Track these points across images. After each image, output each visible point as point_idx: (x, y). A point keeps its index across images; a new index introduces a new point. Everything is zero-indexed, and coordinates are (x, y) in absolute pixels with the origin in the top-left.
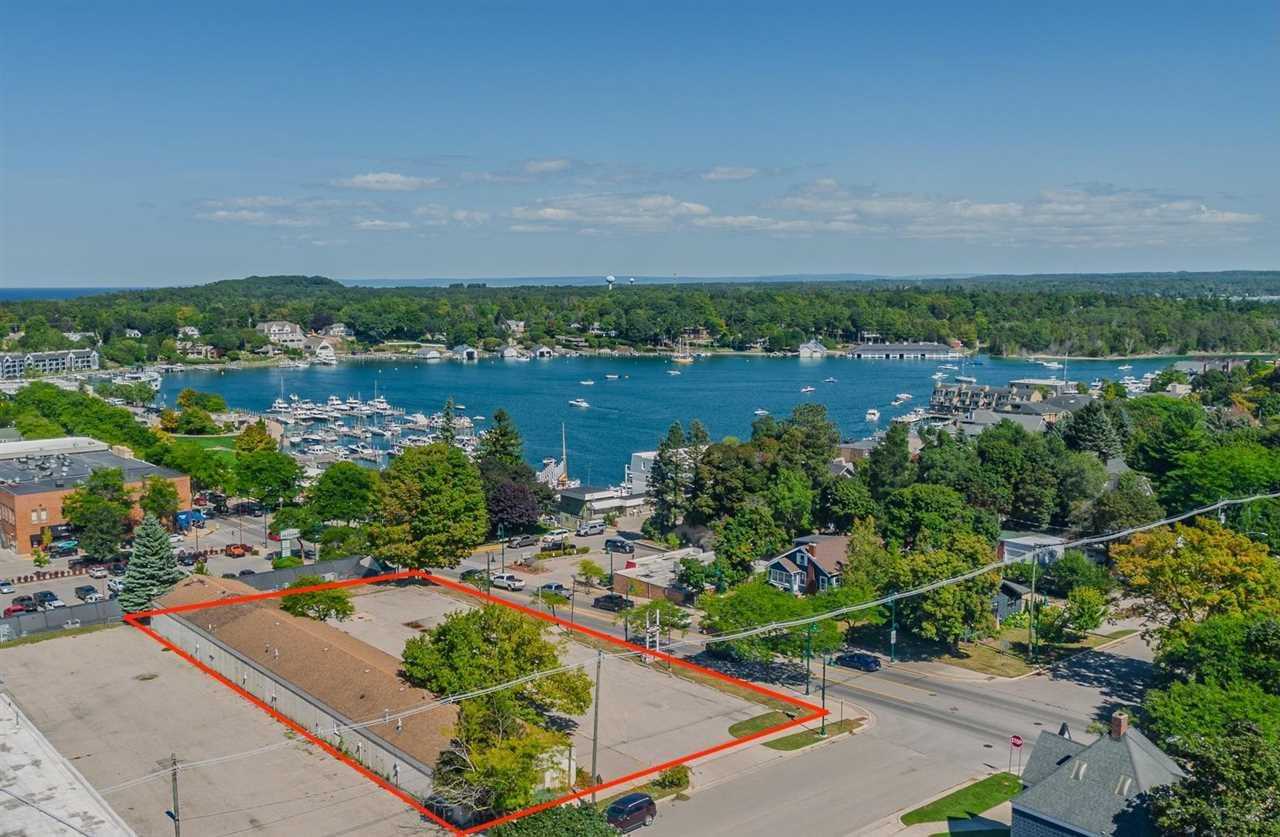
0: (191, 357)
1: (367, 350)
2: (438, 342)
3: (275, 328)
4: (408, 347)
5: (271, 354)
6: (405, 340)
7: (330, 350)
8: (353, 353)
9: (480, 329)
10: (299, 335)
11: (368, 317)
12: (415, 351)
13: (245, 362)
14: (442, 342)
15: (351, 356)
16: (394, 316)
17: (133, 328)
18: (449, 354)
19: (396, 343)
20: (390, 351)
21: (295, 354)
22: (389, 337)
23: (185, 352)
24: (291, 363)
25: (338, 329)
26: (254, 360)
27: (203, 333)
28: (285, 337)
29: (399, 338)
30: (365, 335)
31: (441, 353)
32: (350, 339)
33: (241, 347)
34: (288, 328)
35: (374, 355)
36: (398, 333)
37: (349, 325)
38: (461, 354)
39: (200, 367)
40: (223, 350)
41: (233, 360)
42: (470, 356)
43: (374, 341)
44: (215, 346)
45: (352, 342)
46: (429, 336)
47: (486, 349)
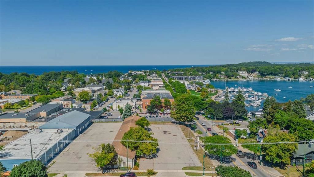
0: (221, 78)
1: (262, 78)
2: (282, 76)
3: (241, 72)
4: (273, 77)
5: (239, 78)
6: (273, 75)
7: (253, 77)
8: (259, 78)
9: (294, 73)
10: (246, 74)
11: (263, 70)
12: (274, 78)
13: (233, 79)
14: (283, 76)
15: (258, 79)
16: (271, 70)
17: (211, 72)
18: (283, 79)
19: (270, 76)
20: (267, 78)
21: (244, 78)
22: (269, 75)
23: (220, 77)
24: (242, 80)
25: (257, 73)
26: (234, 79)
27: (225, 73)
28: (243, 74)
29: (271, 75)
30: (262, 74)
31: (281, 79)
32: (259, 75)
33: (233, 76)
34: (244, 72)
35: (264, 79)
36: (271, 74)
37: (259, 72)
38: (286, 79)
39: (222, 80)
40: (228, 77)
41: (230, 79)
42: (289, 80)
43: (265, 76)
44: (227, 76)
45: (259, 76)
46: (279, 75)
47: (295, 78)
